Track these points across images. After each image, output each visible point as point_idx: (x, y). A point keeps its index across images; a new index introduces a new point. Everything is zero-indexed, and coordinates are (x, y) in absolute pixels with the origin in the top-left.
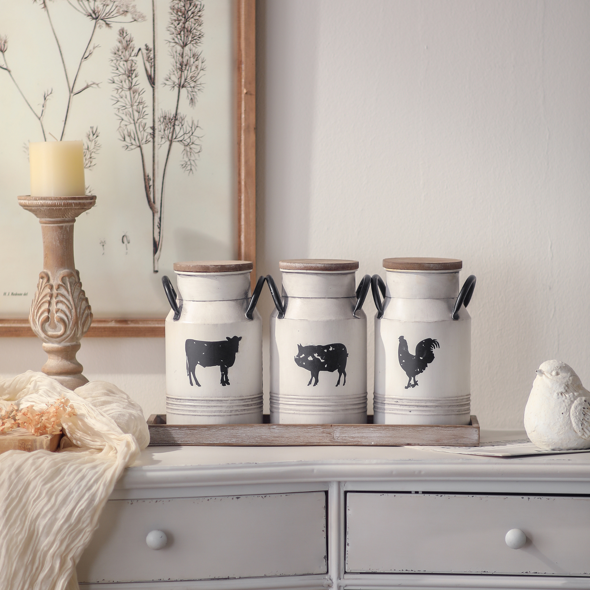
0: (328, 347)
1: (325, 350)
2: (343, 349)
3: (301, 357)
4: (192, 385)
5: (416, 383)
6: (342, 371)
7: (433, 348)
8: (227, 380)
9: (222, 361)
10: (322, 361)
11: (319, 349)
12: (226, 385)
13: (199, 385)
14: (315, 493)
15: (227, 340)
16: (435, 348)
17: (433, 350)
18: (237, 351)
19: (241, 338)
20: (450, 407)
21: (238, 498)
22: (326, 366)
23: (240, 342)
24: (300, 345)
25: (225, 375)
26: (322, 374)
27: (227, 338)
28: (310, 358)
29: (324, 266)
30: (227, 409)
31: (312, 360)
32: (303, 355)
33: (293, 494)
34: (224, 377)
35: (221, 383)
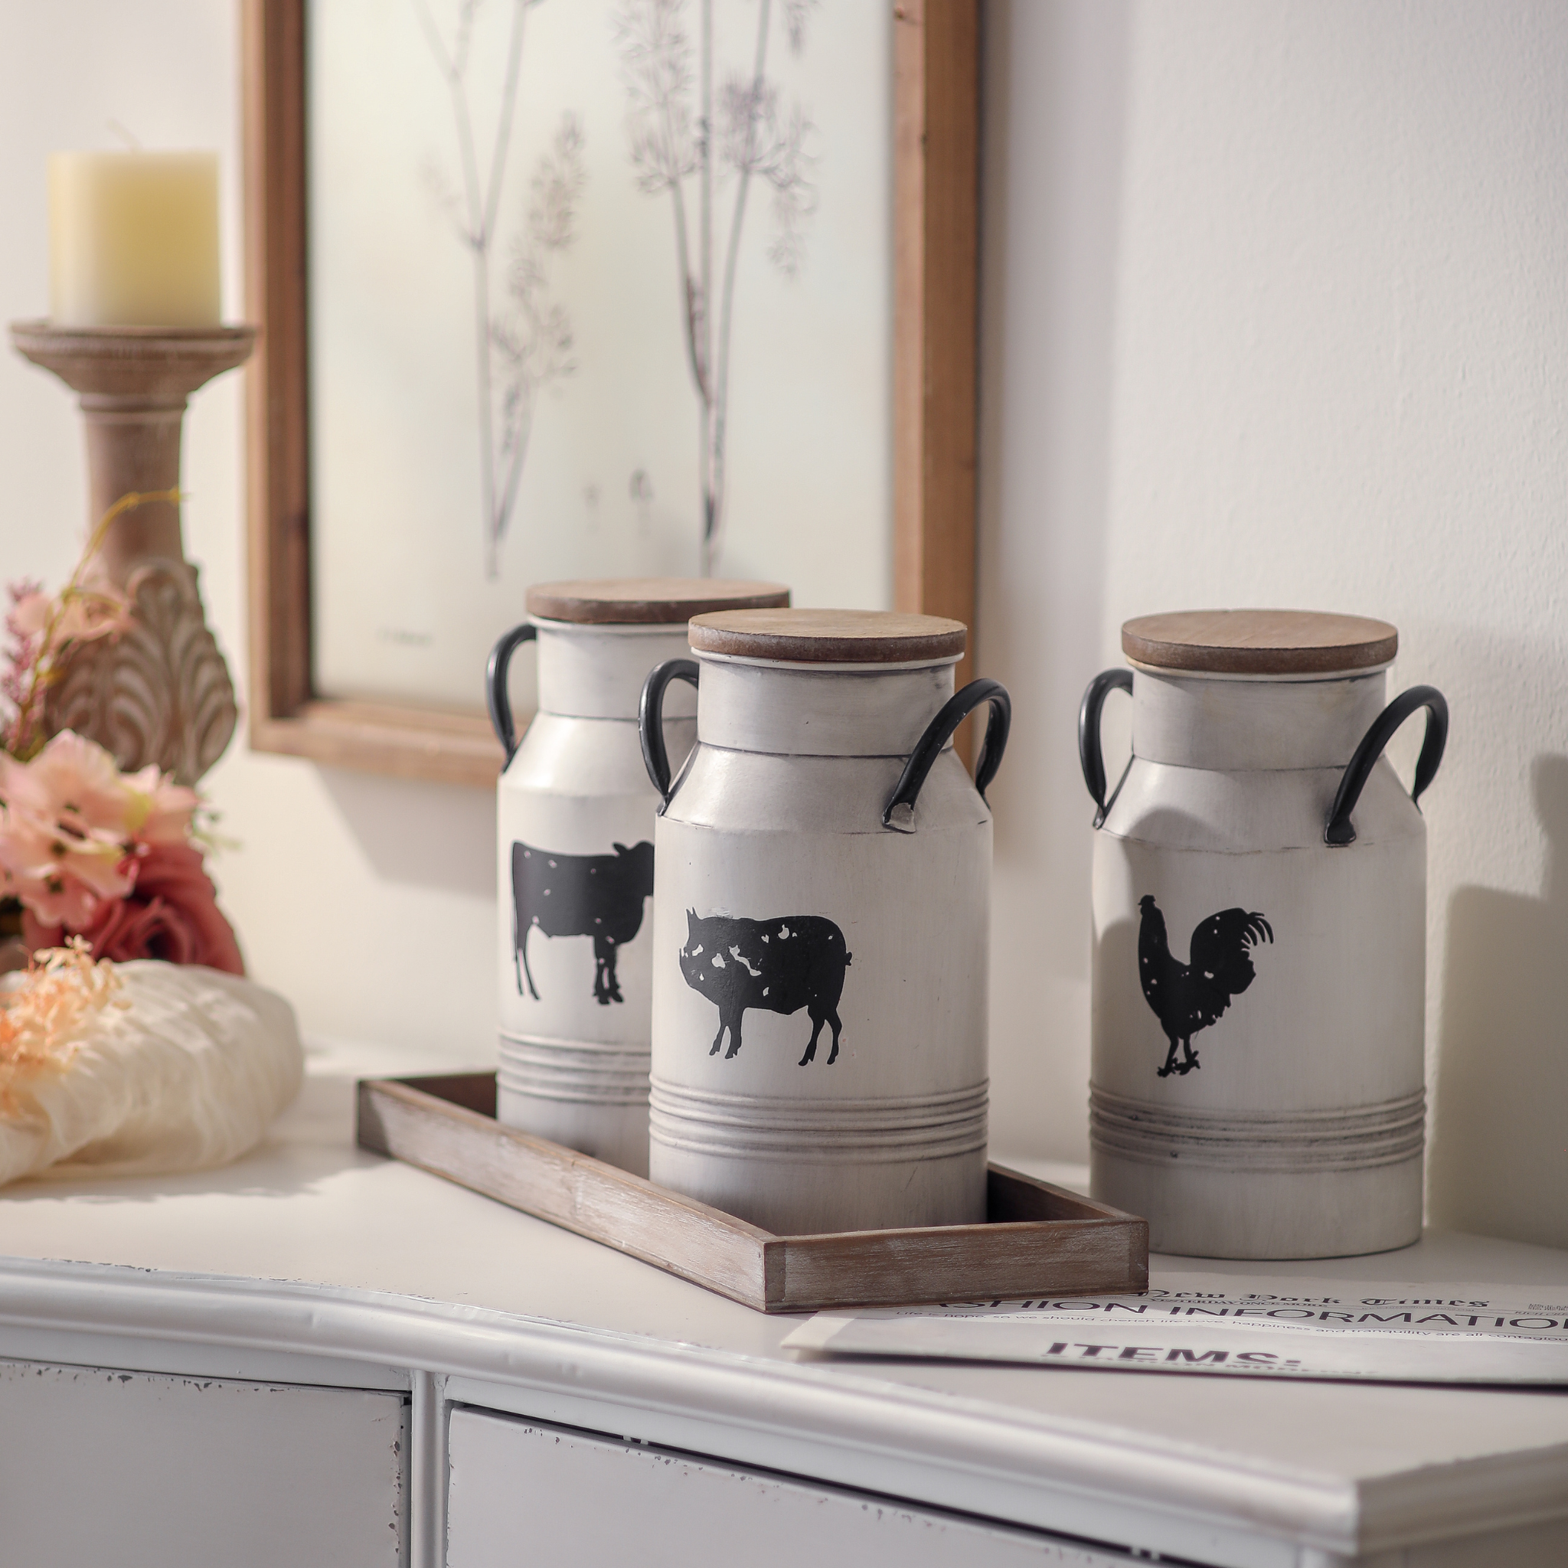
0: (773, 926)
1: (763, 937)
2: (830, 938)
3: (695, 953)
4: (521, 992)
5: (1192, 1061)
6: (825, 1013)
7: (1249, 942)
8: (614, 986)
9: (599, 921)
10: (755, 973)
11: (748, 932)
12: (608, 1003)
13: (536, 997)
14: (366, 1395)
15: (617, 854)
16: (1255, 943)
17: (1248, 948)
18: (650, 891)
20: (1316, 1144)
21: (125, 1378)
22: (766, 992)
24: (692, 913)
25: (606, 970)
26: (754, 1018)
27: (617, 846)
28: (718, 962)
29: (778, 643)
31: (724, 966)
32: (700, 949)
33: (294, 1390)
34: (606, 974)
35: (595, 995)
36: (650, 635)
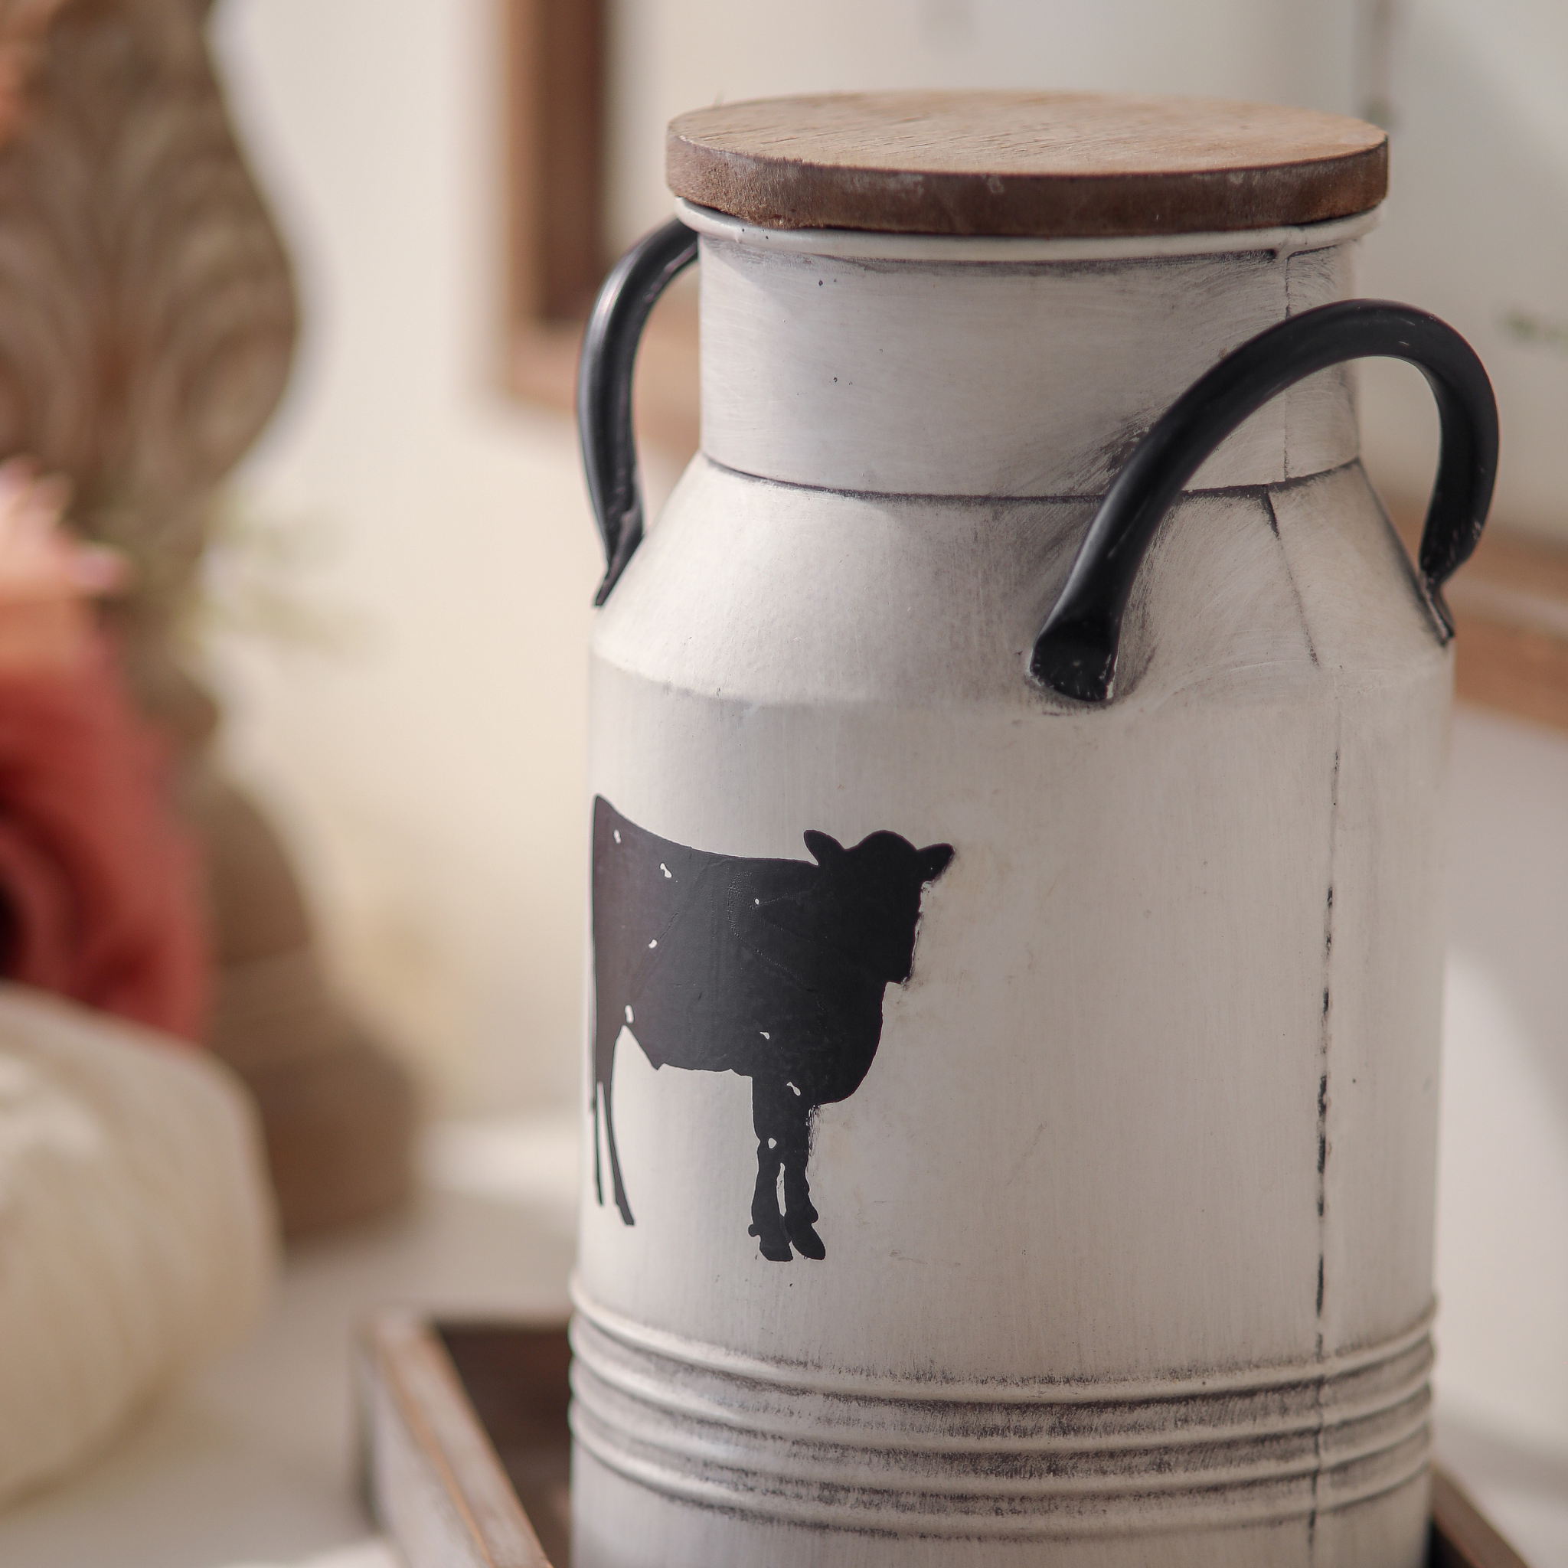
8: (803, 1213)
9: (767, 1035)
12: (788, 1257)
13: (628, 1219)
15: (814, 862)
18: (901, 969)
19: (939, 858)
23: (932, 895)
25: (783, 1167)
27: (816, 840)
30: (795, 1468)
34: (781, 1178)
35: (753, 1231)
36: (934, 266)
